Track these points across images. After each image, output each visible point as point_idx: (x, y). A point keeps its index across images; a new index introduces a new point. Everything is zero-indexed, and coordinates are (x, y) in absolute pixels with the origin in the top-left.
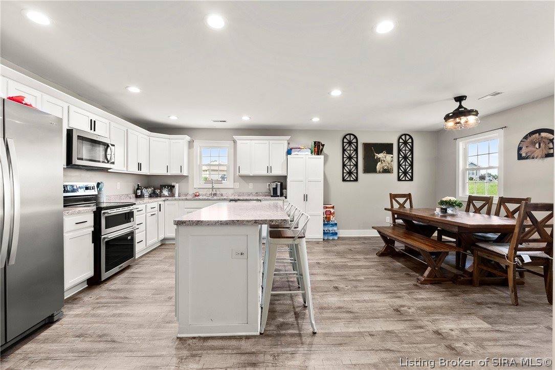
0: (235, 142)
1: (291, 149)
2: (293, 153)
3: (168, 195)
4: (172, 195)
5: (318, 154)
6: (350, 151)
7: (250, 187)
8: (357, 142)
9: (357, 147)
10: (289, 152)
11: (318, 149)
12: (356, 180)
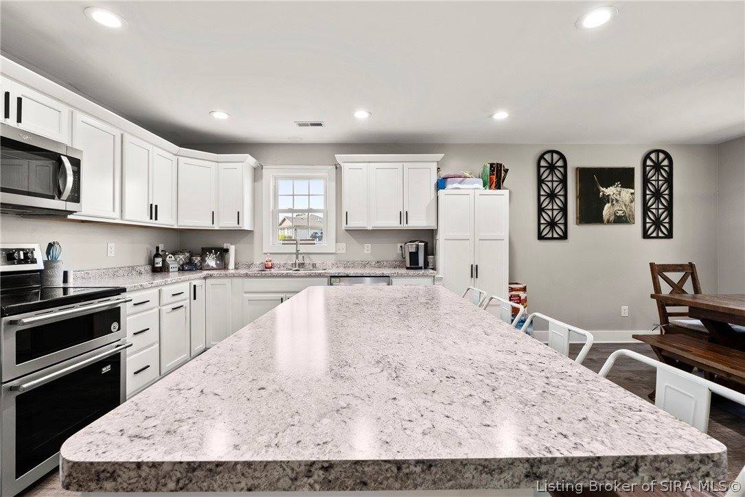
0: (338, 168)
1: (445, 178)
2: (449, 186)
3: (215, 266)
4: (224, 266)
5: (498, 187)
6: (552, 182)
7: (367, 251)
8: (565, 166)
9: (565, 175)
10: (441, 184)
11: (496, 177)
12: (564, 236)
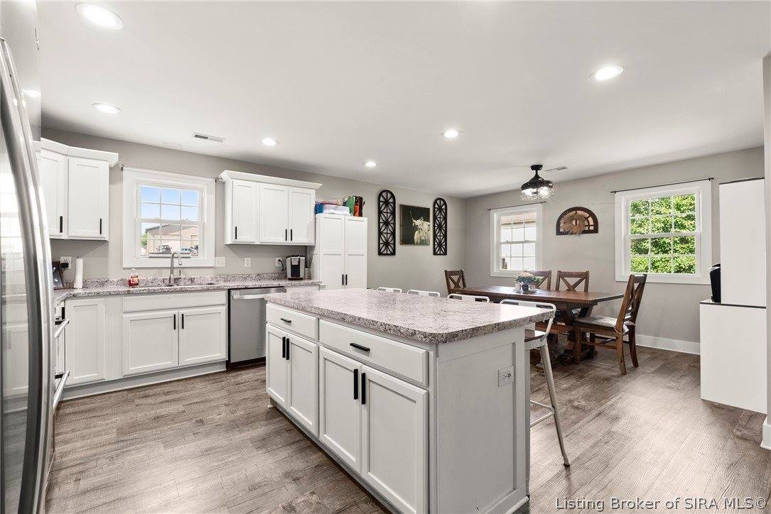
1: (322, 204)
2: (325, 211)
5: (361, 215)
6: (386, 215)
8: (394, 203)
9: (394, 209)
10: (319, 209)
12: (393, 253)
